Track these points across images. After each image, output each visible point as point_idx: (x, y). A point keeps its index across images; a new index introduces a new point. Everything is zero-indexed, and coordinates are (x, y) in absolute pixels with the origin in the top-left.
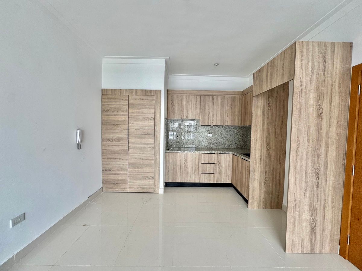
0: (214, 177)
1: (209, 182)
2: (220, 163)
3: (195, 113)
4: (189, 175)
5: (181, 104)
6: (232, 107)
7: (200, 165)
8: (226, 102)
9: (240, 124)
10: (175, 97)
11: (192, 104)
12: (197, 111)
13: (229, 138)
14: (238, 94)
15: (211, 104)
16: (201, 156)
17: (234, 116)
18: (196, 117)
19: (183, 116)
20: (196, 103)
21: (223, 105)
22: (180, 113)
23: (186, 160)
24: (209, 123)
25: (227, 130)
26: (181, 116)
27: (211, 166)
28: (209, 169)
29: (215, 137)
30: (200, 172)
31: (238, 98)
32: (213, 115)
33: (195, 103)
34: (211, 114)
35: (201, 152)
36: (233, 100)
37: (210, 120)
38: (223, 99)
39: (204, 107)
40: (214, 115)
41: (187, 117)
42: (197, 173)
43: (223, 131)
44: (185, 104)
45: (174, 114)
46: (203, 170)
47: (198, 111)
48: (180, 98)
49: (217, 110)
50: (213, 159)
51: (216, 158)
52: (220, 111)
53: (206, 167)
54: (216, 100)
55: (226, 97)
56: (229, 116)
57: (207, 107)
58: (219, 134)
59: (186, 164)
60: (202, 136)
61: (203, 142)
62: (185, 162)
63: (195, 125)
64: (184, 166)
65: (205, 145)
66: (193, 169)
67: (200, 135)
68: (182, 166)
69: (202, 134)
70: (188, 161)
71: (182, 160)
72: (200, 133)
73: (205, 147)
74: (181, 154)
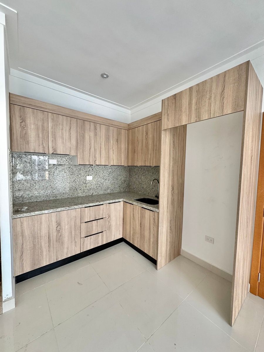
0: (102, 236)
1: (96, 246)
2: (109, 216)
3: (68, 144)
4: (66, 246)
5: (43, 127)
6: (118, 142)
7: (84, 225)
8: (111, 134)
9: (126, 163)
10: (29, 111)
11: (62, 129)
12: (72, 142)
13: (112, 180)
14: (124, 127)
15: (92, 134)
16: (84, 211)
17: (121, 153)
18: (70, 151)
19: (47, 148)
20: (70, 129)
21: (108, 138)
22: (41, 142)
23: (59, 224)
24: (91, 161)
25: (109, 170)
26: (44, 147)
27: (99, 223)
28: (95, 227)
29: (95, 180)
30: (83, 235)
31: (124, 131)
32: (95, 150)
33: (68, 129)
34: (92, 149)
35: (84, 206)
36: (119, 134)
37: (91, 156)
38: (108, 130)
39: (83, 137)
40: (97, 150)
41: (55, 150)
42: (78, 240)
43: (105, 172)
44: (50, 128)
45: (28, 143)
46: (87, 232)
47: (74, 142)
48: (40, 115)
49: (101, 144)
50: (101, 212)
51: (104, 211)
52: (105, 146)
53: (92, 226)
54: (99, 130)
55: (111, 128)
56: (115, 153)
57: (87, 137)
58: (101, 176)
59: (60, 230)
60: (78, 180)
61: (79, 189)
62: (57, 227)
63: (67, 164)
64: (56, 234)
65: (83, 193)
66: (71, 234)
67: (75, 179)
68: (51, 235)
69: (78, 177)
70: (63, 224)
71: (51, 226)
72: (75, 175)
73: (83, 195)
74: (49, 215)
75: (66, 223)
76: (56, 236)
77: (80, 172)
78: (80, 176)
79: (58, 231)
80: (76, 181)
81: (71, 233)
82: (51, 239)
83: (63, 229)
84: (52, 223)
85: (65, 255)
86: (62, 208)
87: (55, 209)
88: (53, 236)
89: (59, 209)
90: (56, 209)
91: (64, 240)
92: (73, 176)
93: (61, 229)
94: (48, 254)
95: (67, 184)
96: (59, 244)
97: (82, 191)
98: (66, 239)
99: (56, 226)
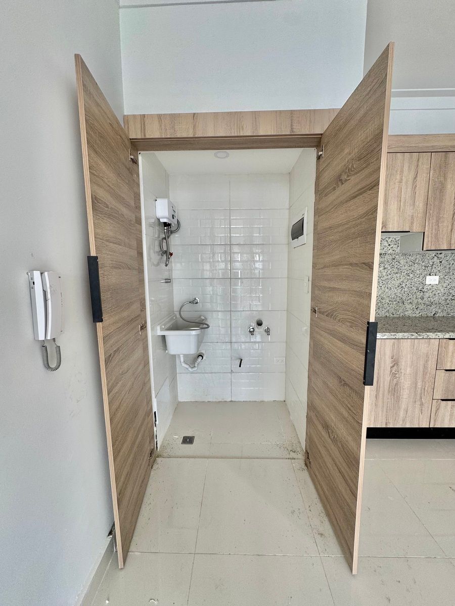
3: (409, 211)
4: (403, 405)
7: (441, 375)
11: (400, 182)
12: (417, 203)
20: (416, 177)
23: (396, 362)
29: (445, 285)
30: (438, 395)
33: (411, 178)
39: (441, 190)
41: (384, 224)
42: (426, 401)
46: (448, 391)
47: (420, 203)
57: (450, 188)
59: (396, 374)
60: (407, 283)
61: (409, 301)
62: (393, 366)
63: (389, 252)
64: (389, 379)
65: (415, 310)
66: (416, 387)
67: (403, 282)
68: (382, 380)
69: (408, 277)
70: (403, 364)
71: (383, 363)
72: (403, 274)
73: (414, 315)
74: (382, 343)
75: (409, 363)
76: (390, 382)
77: (413, 268)
78: (411, 275)
79: (394, 375)
80: (404, 285)
81: (416, 384)
82: (381, 385)
83: (401, 372)
84: (385, 357)
85: (401, 423)
86: (405, 334)
87: (393, 334)
88: (384, 382)
89: (400, 335)
90: (395, 333)
91: (401, 393)
92: (399, 275)
93: (398, 371)
94: (373, 410)
95: (387, 290)
96: (393, 397)
97: (414, 306)
98: (405, 394)
99: (391, 365)
